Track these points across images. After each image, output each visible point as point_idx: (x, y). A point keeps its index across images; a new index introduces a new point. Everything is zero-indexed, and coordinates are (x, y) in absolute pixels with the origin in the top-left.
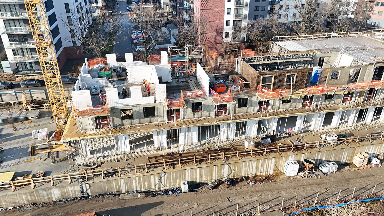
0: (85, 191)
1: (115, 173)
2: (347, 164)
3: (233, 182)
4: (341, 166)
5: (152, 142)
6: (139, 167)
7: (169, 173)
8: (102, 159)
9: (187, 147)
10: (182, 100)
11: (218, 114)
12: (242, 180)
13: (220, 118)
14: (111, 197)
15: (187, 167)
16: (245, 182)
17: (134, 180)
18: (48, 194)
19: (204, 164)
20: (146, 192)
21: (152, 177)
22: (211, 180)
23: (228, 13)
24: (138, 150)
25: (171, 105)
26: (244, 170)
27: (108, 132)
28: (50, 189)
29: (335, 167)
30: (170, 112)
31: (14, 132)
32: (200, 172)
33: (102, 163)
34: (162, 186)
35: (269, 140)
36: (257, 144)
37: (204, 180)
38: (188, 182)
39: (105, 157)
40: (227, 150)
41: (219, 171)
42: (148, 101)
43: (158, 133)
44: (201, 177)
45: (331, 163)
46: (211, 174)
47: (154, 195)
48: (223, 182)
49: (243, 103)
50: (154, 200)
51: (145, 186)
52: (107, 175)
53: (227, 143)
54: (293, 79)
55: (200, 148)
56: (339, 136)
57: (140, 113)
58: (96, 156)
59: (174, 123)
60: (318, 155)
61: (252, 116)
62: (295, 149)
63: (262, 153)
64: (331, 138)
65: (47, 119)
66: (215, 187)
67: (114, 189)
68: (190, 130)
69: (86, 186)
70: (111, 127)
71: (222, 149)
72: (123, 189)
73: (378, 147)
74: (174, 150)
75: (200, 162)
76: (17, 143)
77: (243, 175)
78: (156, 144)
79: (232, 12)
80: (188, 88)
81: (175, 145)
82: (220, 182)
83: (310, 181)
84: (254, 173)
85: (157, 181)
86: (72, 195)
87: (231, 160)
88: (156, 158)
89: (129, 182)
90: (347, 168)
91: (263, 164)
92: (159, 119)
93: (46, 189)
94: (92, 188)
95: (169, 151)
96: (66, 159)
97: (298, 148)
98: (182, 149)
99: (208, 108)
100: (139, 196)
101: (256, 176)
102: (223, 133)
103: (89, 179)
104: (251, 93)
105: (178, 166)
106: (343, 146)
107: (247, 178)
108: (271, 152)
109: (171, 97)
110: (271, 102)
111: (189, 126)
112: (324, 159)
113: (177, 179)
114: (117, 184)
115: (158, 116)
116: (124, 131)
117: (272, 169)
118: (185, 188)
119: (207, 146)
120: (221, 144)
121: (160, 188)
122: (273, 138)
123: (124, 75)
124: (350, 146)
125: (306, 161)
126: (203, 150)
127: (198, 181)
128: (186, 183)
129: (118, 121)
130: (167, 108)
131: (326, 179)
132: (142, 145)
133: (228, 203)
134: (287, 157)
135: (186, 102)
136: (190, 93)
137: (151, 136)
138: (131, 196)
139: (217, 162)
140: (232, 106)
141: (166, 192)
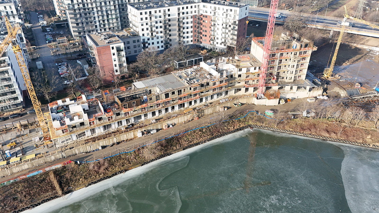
0: (63, 155)
1: (73, 147)
2: (161, 129)
3: (118, 143)
4: (158, 130)
5: (85, 135)
6: (82, 144)
7: (94, 144)
8: (66, 144)
9: (99, 134)
10: (94, 118)
11: (109, 120)
12: (122, 142)
13: (110, 121)
14: (73, 156)
15: (100, 141)
16: (123, 142)
17: (81, 149)
18: (50, 159)
19: (106, 139)
20: (86, 152)
21: (87, 146)
22: (110, 144)
23: (115, 61)
24: (80, 138)
25: (90, 120)
26: (122, 138)
27: (68, 134)
28: (51, 157)
29: (155, 131)
30: (90, 123)
31: (23, 141)
32: (106, 142)
33: (67, 145)
34: (91, 149)
35: (131, 126)
36: (126, 128)
37: (107, 144)
38: (101, 146)
39: (67, 143)
40: (115, 132)
41: (113, 140)
42: (81, 121)
43: (87, 131)
44: (106, 144)
45: (154, 130)
46: (110, 142)
47: (89, 153)
48: (115, 144)
49: (118, 114)
50: (90, 154)
51: (85, 150)
52: (70, 148)
53: (116, 129)
54: (135, 103)
55: (105, 133)
56: (156, 120)
57: (79, 125)
58: (64, 143)
59: (92, 126)
60: (149, 128)
61: (123, 118)
62: (140, 128)
63: (128, 131)
64: (153, 121)
65: (34, 133)
66: (112, 146)
67: (74, 153)
68: (99, 128)
69: (63, 154)
70: (69, 132)
71: (113, 132)
72: (77, 153)
73: (171, 121)
74: (94, 136)
75: (105, 138)
76: (27, 145)
77: (122, 140)
78: (86, 136)
79: (117, 60)
80: (96, 112)
81: (95, 134)
82: (114, 144)
83: (146, 137)
84: (126, 138)
85: (89, 148)
86: (59, 158)
87: (116, 136)
88: (88, 140)
89: (79, 149)
90: (160, 130)
91: (129, 135)
92: (86, 126)
93: (49, 157)
94: (66, 154)
95: (92, 137)
96: (52, 146)
97: (141, 127)
98: (97, 135)
99: (105, 118)
100: (84, 154)
101: (127, 139)
102: (113, 126)
103: (64, 151)
104: (120, 110)
105: (97, 141)
106: (157, 123)
107: (124, 141)
108: (131, 130)
109: (90, 117)
110: (129, 112)
111: (98, 126)
112: (152, 129)
113: (97, 145)
114: (75, 151)
115: (86, 125)
116: (74, 132)
117: (133, 136)
118: (100, 148)
119: (107, 132)
120: (113, 131)
121: (91, 150)
122: (133, 125)
123: (67, 109)
124: (160, 123)
125: (145, 131)
126: (106, 134)
127: (105, 145)
128: (100, 146)
129: (71, 129)
130: (88, 122)
131: (152, 136)
132: (82, 136)
133: (116, 150)
134: (137, 131)
135: (96, 118)
136: (96, 115)
137: (84, 132)
138: (81, 154)
139: (111, 137)
140: (114, 116)
141: (94, 151)
